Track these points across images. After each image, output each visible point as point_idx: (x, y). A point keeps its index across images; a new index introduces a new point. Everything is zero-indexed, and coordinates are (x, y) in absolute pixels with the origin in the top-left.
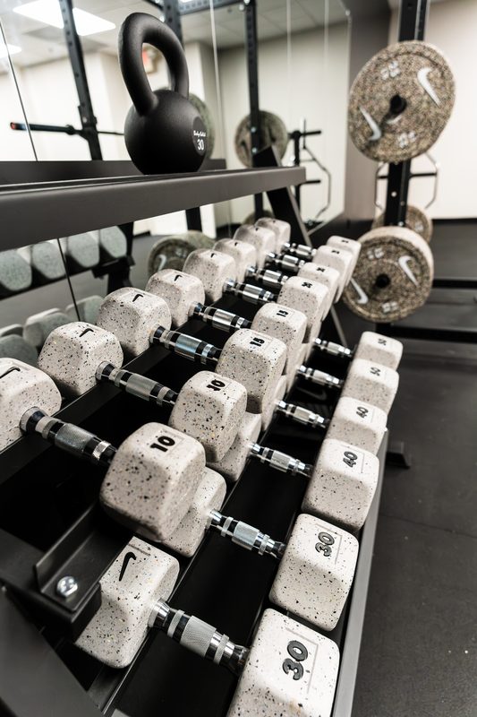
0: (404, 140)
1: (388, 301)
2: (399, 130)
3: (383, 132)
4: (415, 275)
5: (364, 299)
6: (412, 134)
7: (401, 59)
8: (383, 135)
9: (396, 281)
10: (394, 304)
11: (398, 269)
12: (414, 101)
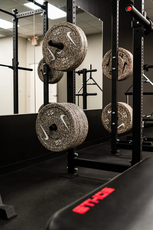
0: (64, 61)
1: (57, 139)
2: (62, 56)
3: (56, 57)
4: (67, 124)
5: (47, 138)
6: (67, 58)
7: (60, 28)
8: (56, 59)
9: (59, 127)
10: (60, 141)
11: (60, 121)
12: (66, 44)
